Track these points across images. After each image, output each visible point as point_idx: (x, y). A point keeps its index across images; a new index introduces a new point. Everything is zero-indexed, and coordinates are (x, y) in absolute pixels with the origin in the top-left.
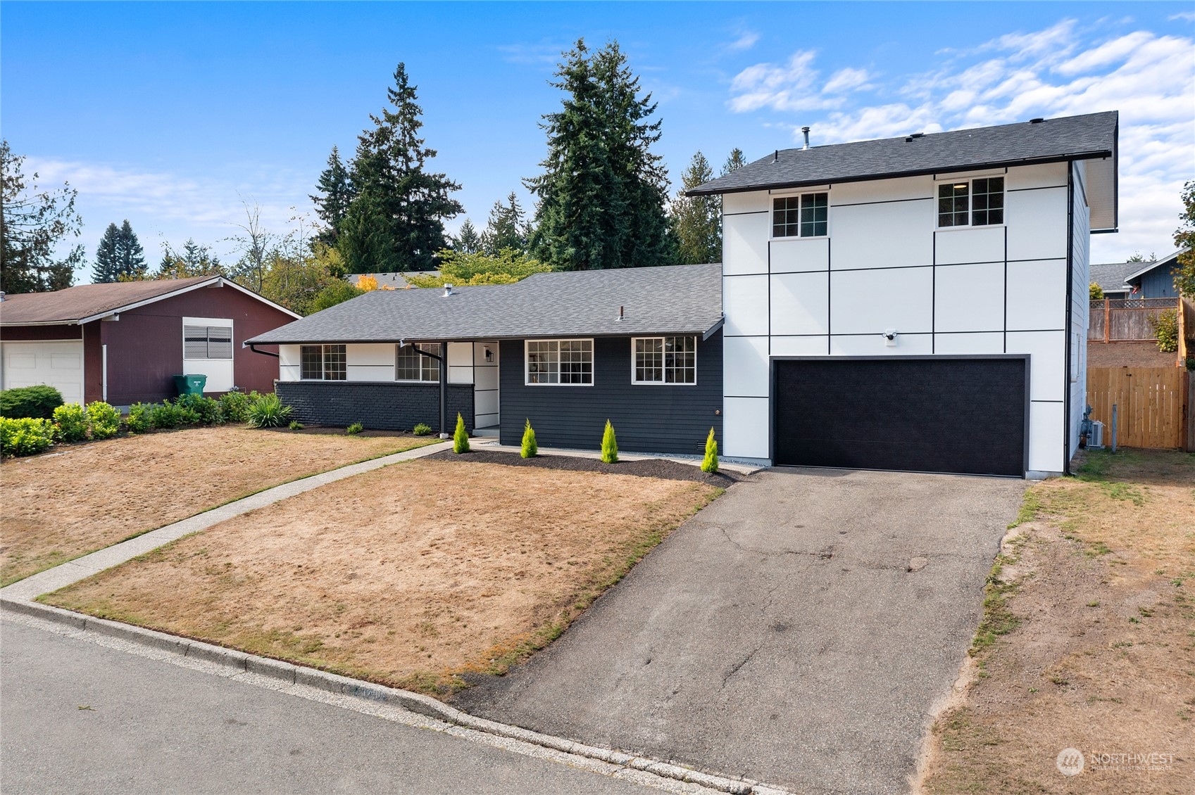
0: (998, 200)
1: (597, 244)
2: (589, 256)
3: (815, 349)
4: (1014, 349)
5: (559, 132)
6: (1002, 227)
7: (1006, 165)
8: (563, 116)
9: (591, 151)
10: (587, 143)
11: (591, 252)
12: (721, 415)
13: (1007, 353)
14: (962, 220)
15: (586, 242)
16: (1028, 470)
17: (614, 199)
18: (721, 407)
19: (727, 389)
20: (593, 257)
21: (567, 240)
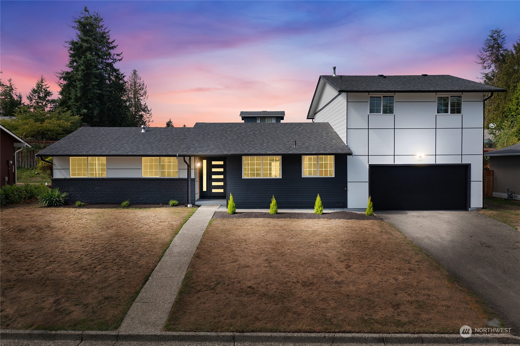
0: (459, 105)
1: (97, 108)
2: (93, 114)
3: (388, 161)
4: (465, 162)
5: (74, 51)
6: (461, 115)
7: (462, 91)
8: (77, 43)
9: (93, 62)
10: (91, 58)
11: (94, 112)
12: (347, 190)
13: (463, 163)
14: (446, 111)
15: (91, 107)
16: (470, 207)
17: (104, 87)
18: (346, 187)
19: (349, 179)
20: (95, 114)
21: (81, 105)
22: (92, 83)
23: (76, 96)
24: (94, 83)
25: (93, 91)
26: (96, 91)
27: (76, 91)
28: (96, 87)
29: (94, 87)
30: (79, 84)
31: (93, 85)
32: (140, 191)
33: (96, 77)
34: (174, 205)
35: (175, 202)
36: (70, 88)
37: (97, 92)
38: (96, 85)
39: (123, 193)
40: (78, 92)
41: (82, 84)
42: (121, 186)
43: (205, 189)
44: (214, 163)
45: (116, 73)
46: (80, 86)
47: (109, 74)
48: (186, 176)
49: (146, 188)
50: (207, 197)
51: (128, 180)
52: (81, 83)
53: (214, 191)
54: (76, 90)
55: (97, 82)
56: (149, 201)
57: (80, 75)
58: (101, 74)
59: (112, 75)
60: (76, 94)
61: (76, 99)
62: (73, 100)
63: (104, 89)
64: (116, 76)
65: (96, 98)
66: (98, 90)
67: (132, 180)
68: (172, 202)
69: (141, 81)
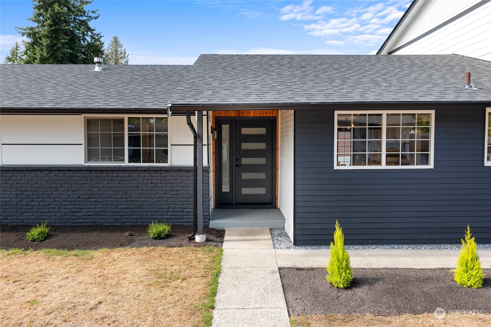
5: (39, 2)
22: (62, 40)
23: (42, 55)
24: (63, 41)
25: (62, 50)
26: (66, 50)
27: (42, 50)
28: (66, 46)
29: (63, 46)
30: (45, 42)
31: (62, 43)
32: (79, 197)
33: (66, 34)
34: (159, 237)
35: (164, 228)
36: (35, 46)
37: (68, 52)
38: (66, 43)
39: (40, 202)
40: (44, 52)
41: (49, 42)
42: (34, 186)
43: (226, 188)
44: (245, 131)
45: (92, 33)
46: (46, 44)
47: (83, 34)
48: (189, 162)
49: (94, 189)
50: (232, 204)
51: (50, 171)
52: (48, 40)
53: (245, 191)
54: (41, 48)
55: (67, 39)
56: (101, 219)
57: (46, 31)
58: (72, 32)
59: (87, 34)
60: (42, 53)
61: (42, 59)
62: (38, 60)
63: (76, 49)
64: (92, 36)
65: (67, 60)
66: (69, 48)
67: (60, 171)
68: (155, 229)
69: (123, 49)
